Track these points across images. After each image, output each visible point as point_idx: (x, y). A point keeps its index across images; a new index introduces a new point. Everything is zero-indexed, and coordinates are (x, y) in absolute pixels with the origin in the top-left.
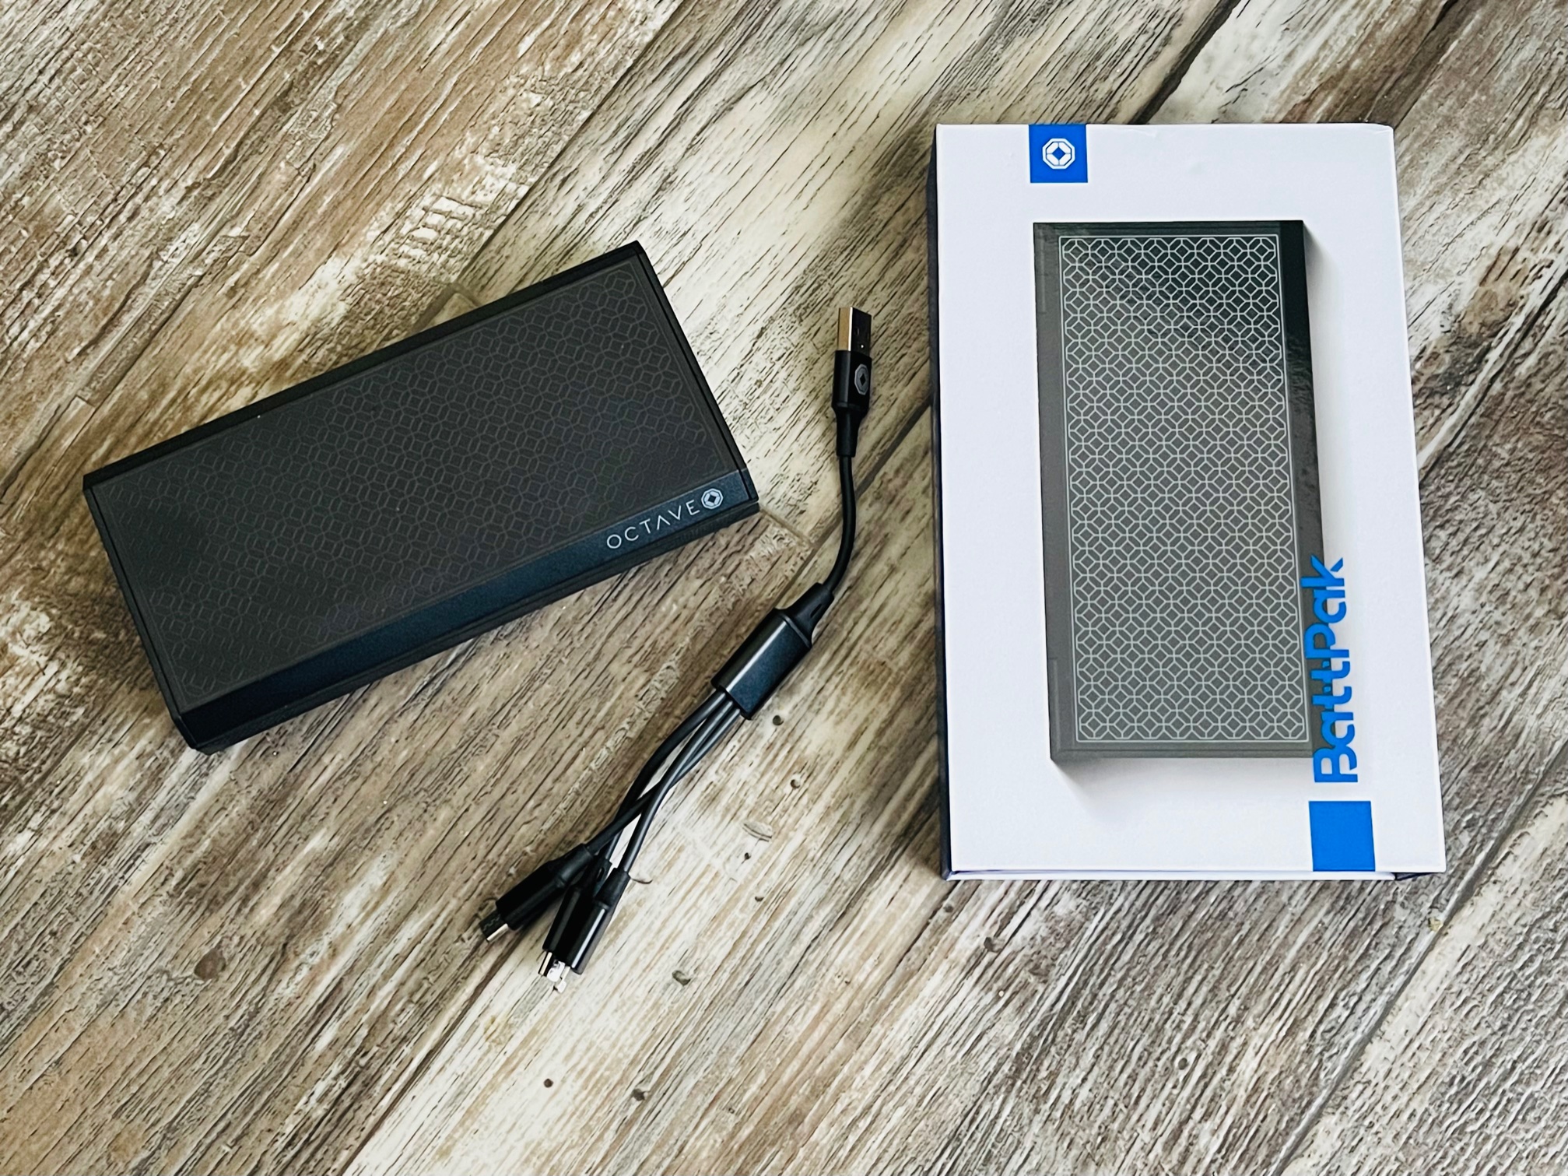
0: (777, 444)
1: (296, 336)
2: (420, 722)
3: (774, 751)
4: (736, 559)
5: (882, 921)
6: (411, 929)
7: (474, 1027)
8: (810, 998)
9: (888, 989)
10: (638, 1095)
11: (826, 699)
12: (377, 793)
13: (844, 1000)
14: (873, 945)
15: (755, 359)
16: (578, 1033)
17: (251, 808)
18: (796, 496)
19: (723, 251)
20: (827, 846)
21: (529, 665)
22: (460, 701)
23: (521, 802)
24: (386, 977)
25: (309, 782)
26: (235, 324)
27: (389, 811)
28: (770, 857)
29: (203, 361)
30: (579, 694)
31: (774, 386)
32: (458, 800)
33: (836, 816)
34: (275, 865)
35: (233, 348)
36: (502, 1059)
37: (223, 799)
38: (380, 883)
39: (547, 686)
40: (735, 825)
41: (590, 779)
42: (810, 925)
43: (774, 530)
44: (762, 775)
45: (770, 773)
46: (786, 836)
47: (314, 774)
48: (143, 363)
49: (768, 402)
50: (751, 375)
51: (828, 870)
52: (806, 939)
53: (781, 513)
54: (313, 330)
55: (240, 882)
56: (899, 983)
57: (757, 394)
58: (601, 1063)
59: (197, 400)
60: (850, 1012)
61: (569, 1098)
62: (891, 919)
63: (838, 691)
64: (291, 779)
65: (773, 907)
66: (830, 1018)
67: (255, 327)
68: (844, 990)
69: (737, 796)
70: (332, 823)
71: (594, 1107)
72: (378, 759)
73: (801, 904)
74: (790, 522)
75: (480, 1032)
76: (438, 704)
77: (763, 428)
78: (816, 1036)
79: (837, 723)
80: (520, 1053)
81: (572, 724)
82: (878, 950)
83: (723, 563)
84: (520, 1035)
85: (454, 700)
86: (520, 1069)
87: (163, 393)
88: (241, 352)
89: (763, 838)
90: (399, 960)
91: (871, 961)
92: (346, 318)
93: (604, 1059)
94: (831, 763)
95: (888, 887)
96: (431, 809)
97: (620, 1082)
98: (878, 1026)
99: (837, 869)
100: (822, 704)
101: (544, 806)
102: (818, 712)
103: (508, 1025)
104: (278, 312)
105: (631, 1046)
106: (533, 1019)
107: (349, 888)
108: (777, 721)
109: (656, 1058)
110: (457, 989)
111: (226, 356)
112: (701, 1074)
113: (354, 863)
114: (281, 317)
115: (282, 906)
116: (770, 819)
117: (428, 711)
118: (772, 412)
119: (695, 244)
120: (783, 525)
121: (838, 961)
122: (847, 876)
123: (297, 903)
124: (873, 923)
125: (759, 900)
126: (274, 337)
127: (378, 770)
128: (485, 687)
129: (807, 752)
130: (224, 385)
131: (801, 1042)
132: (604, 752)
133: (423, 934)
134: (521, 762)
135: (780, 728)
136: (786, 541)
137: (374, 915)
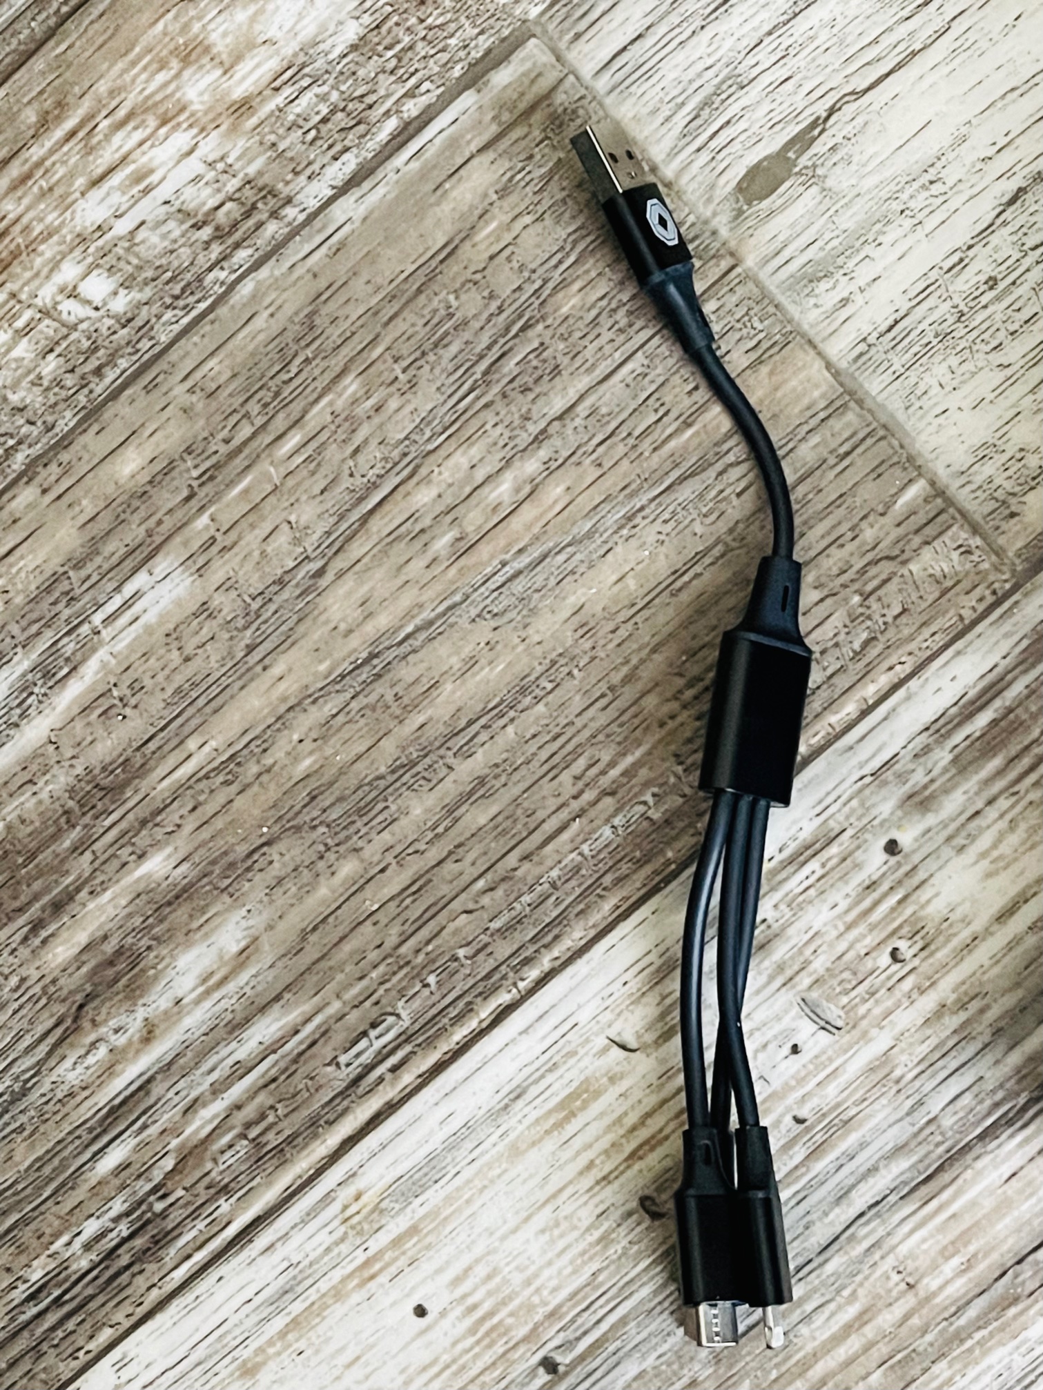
0: (999, 391)
1: (273, 65)
2: (341, 719)
3: (875, 895)
4: (886, 568)
5: (988, 1204)
6: (265, 1029)
7: (327, 1199)
8: (846, 1293)
9: (972, 1312)
10: (549, 1365)
11: (981, 830)
12: (256, 812)
13: (898, 1311)
14: (964, 1238)
15: (995, 240)
16: (479, 1250)
17: (71, 791)
18: (1008, 485)
19: (984, 44)
20: (927, 1065)
21: (521, 667)
22: (406, 700)
23: (466, 878)
24: (217, 1090)
25: (161, 771)
26: (186, 27)
27: (268, 843)
28: (831, 1060)
29: (128, 78)
30: (586, 733)
31: (1018, 292)
32: (371, 852)
33: (953, 1022)
34: (91, 885)
35: (175, 64)
36: (361, 1257)
37: (34, 767)
38: (235, 948)
39: (541, 708)
40: (787, 996)
41: (577, 869)
42: (871, 1181)
43: (960, 534)
44: (849, 928)
45: (861, 928)
46: (865, 1034)
47: (171, 761)
48: (38, 64)
49: (999, 317)
50: (982, 265)
51: (920, 1103)
52: (861, 1198)
53: (977, 507)
54: (302, 58)
55: (36, 897)
56: (991, 1308)
57: (984, 300)
58: (504, 1303)
59: (107, 138)
60: (904, 1331)
61: (447, 1342)
62: (1005, 1205)
63: (1003, 824)
64: (138, 760)
65: (819, 1138)
66: (869, 1331)
67: (214, 37)
68: (902, 1295)
69: (800, 952)
70: (182, 844)
71: (480, 1365)
72: (268, 761)
73: (863, 1145)
74: (988, 527)
75: (335, 1207)
76: (373, 698)
77: (981, 360)
78: (842, 1352)
79: (989, 875)
80: (388, 1256)
81: (566, 777)
82: (972, 1248)
83: (863, 571)
84: (395, 1227)
85: (397, 697)
86: (383, 1279)
87: (59, 119)
88: (186, 74)
89: (827, 1027)
90: (241, 1070)
91: (955, 1262)
92: (354, 48)
93: (510, 1298)
94: (965, 935)
95: (1011, 1154)
96: (331, 856)
97: (526, 1339)
98: (943, 1364)
99: (935, 1105)
100: (972, 838)
101: (500, 892)
102: (961, 849)
103: (377, 1209)
104: (253, 19)
105: (555, 1290)
106: (417, 1210)
107: (189, 945)
108: (892, 847)
109: (589, 1319)
110: (315, 1136)
111: (161, 77)
112: (650, 1361)
113: (203, 910)
114: (258, 27)
115: (87, 948)
116: (845, 1000)
117: (354, 705)
118: (1001, 335)
119: (938, 23)
120: (975, 530)
121: (903, 1249)
122: (947, 1121)
123: (109, 948)
124: (974, 1204)
125: (799, 1121)
126: (238, 58)
127: (265, 778)
128: (449, 687)
129: (930, 910)
130: (152, 122)
131: (815, 1356)
132: (607, 832)
133: (282, 1041)
134: (478, 816)
135: (893, 860)
136: (975, 558)
137: (217, 995)
